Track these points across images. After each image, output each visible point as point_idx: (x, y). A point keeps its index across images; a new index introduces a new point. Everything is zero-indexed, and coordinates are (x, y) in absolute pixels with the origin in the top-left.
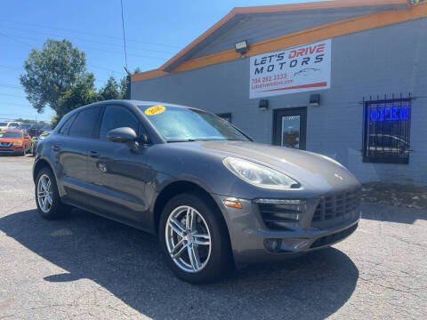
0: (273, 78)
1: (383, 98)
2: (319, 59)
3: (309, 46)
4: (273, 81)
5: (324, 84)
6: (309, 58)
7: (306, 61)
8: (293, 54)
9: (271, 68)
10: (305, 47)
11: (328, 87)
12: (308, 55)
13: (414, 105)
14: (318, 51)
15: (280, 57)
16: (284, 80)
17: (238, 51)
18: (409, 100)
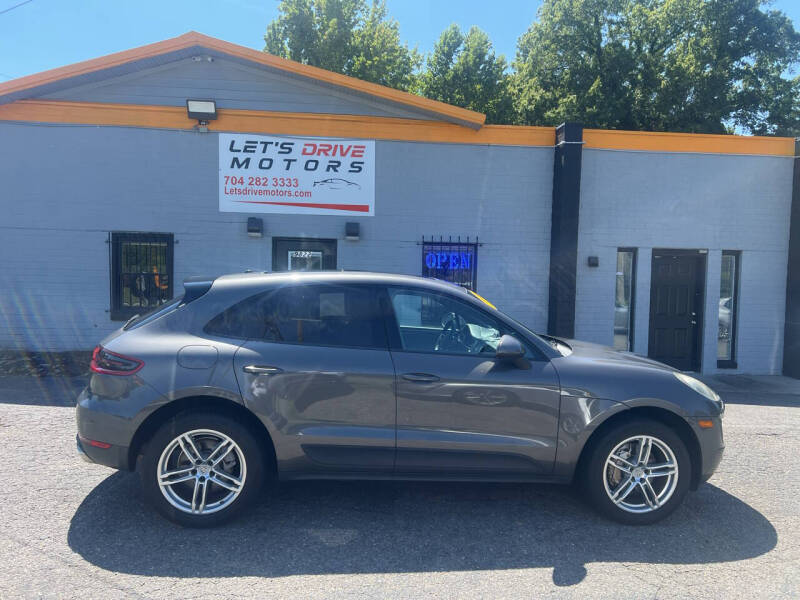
0: (271, 182)
1: (438, 240)
2: (356, 168)
3: (339, 143)
4: (272, 188)
5: (365, 208)
6: (339, 163)
7: (334, 166)
8: (310, 149)
9: (266, 164)
10: (333, 144)
11: (371, 213)
12: (338, 157)
13: (481, 251)
14: (353, 155)
15: (286, 149)
16: (293, 190)
17: (193, 116)
18: (475, 246)
